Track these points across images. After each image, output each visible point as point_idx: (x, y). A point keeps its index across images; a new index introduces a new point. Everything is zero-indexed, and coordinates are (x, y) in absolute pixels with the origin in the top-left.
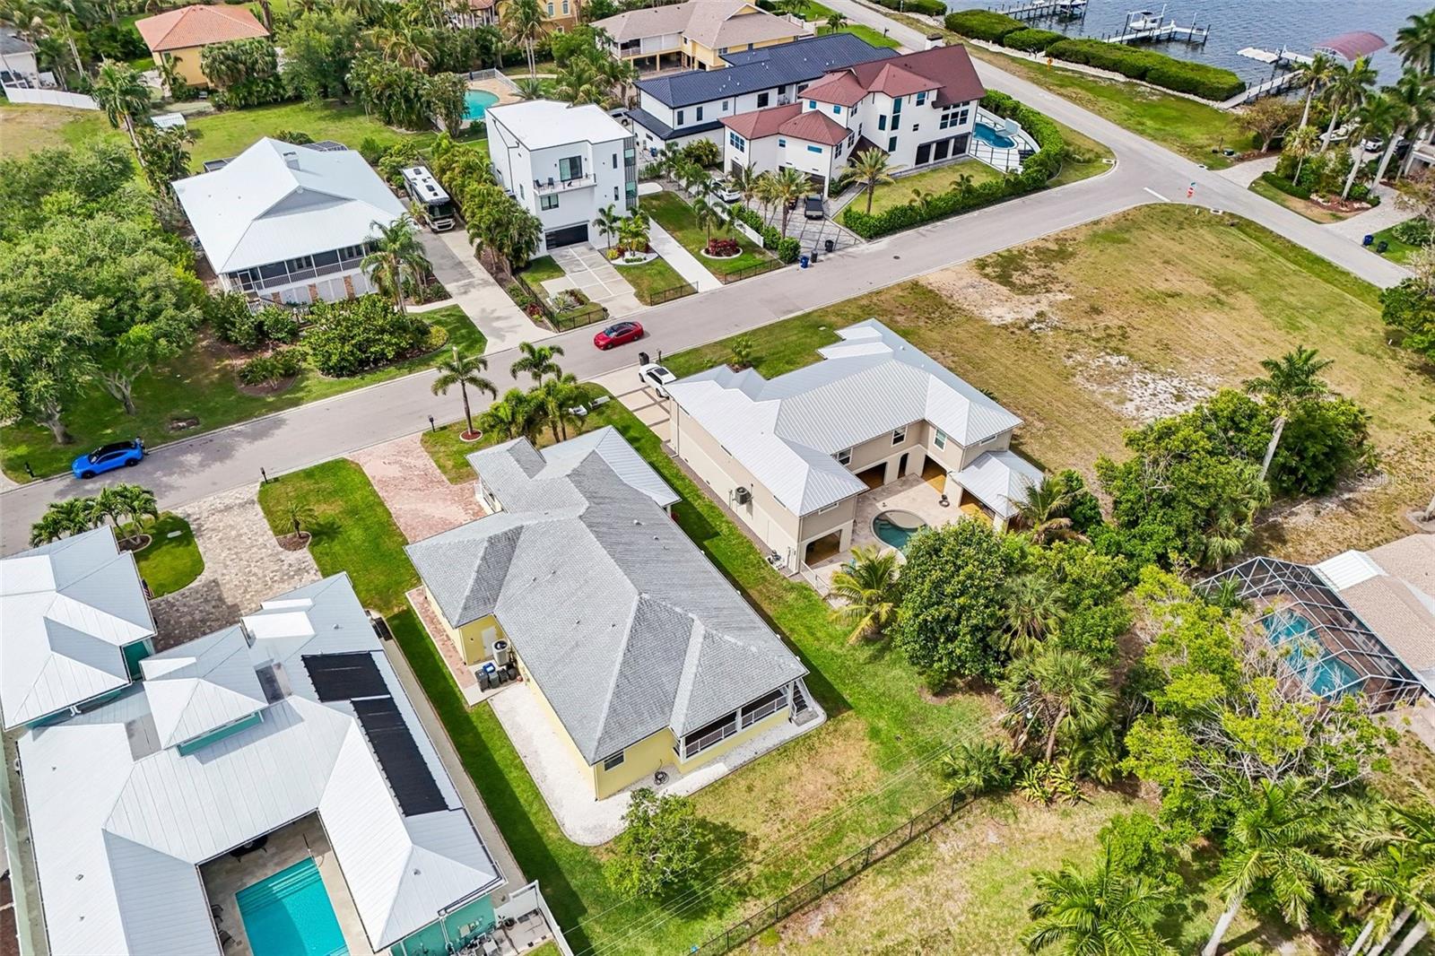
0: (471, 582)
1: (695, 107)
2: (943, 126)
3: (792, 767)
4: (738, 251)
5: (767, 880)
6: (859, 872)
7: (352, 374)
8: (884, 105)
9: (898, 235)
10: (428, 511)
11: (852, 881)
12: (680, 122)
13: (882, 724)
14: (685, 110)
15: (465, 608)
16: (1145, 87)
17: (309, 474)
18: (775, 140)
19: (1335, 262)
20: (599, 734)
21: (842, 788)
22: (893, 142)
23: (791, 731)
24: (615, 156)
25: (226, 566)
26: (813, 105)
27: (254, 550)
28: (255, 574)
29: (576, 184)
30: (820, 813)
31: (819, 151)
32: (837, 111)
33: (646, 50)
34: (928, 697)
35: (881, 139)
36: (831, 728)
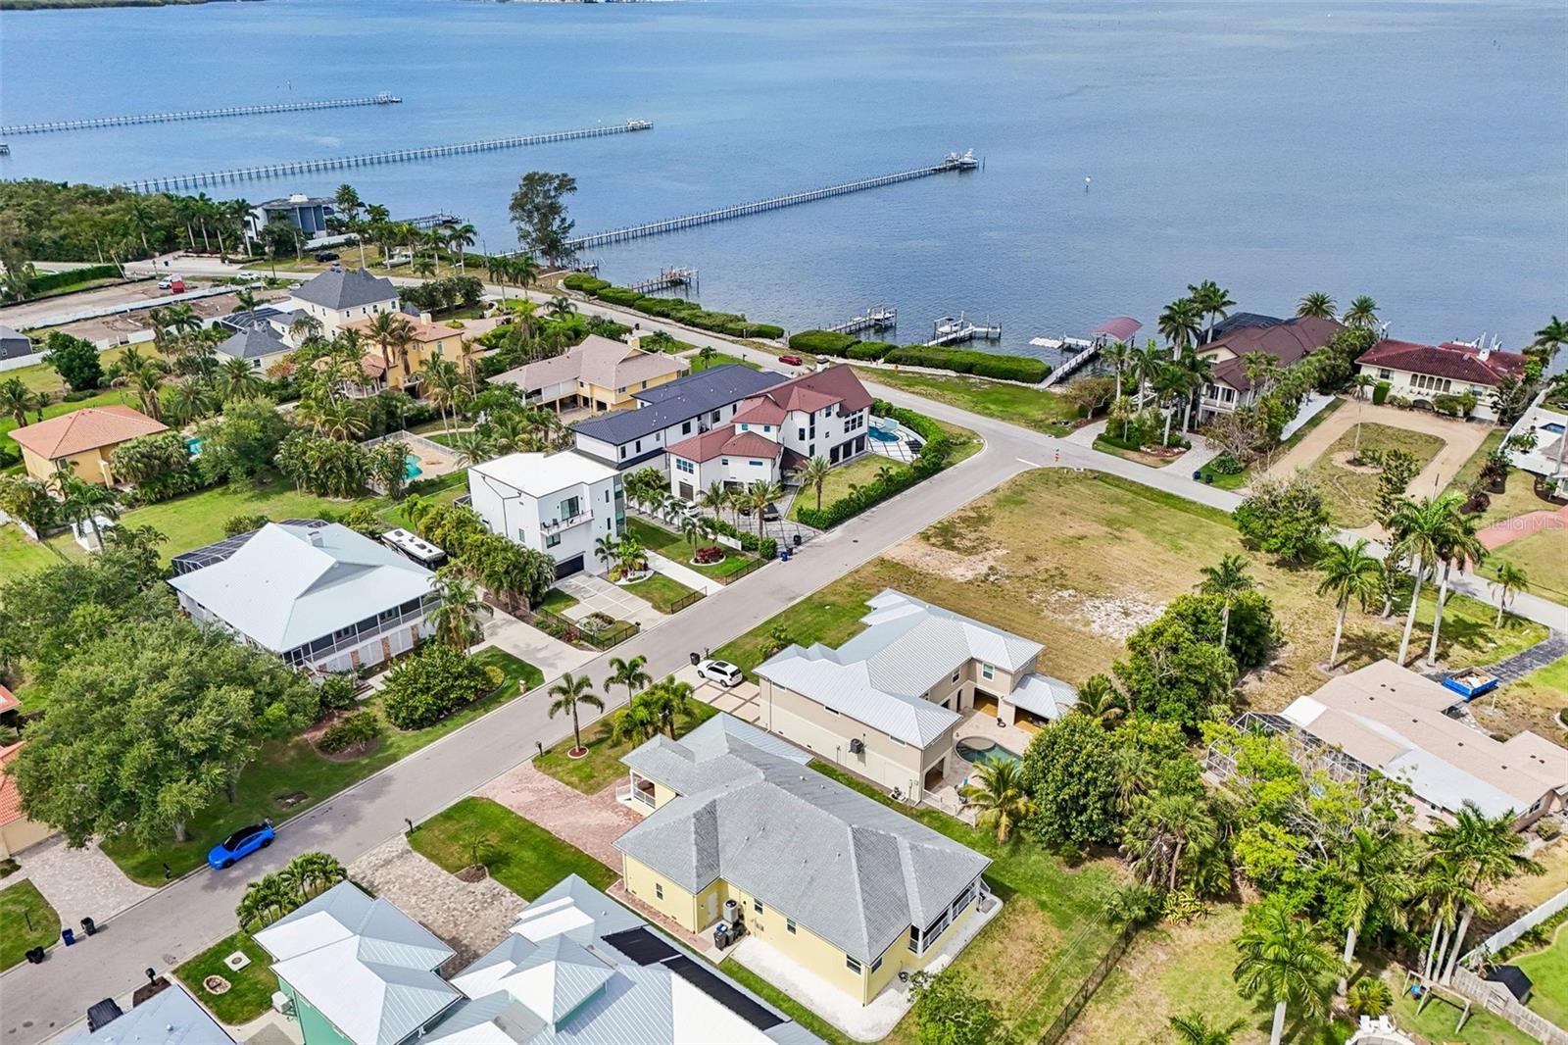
1: (634, 443)
2: (847, 430)
3: (996, 943)
4: (722, 557)
6: (1084, 1006)
7: (432, 724)
8: (801, 420)
9: (846, 523)
10: (582, 821)
11: (1082, 1013)
12: (624, 455)
13: (1044, 897)
14: (627, 446)
15: (698, 876)
16: (974, 379)
17: (447, 816)
18: (719, 460)
19: (1183, 495)
20: (866, 941)
21: (1040, 950)
22: (812, 448)
23: (983, 919)
24: (607, 492)
25: (423, 909)
26: (744, 427)
27: (440, 890)
28: (454, 909)
29: (577, 520)
30: (1034, 971)
31: (761, 464)
32: (767, 429)
34: (1067, 870)
35: (802, 448)
36: (1010, 909)
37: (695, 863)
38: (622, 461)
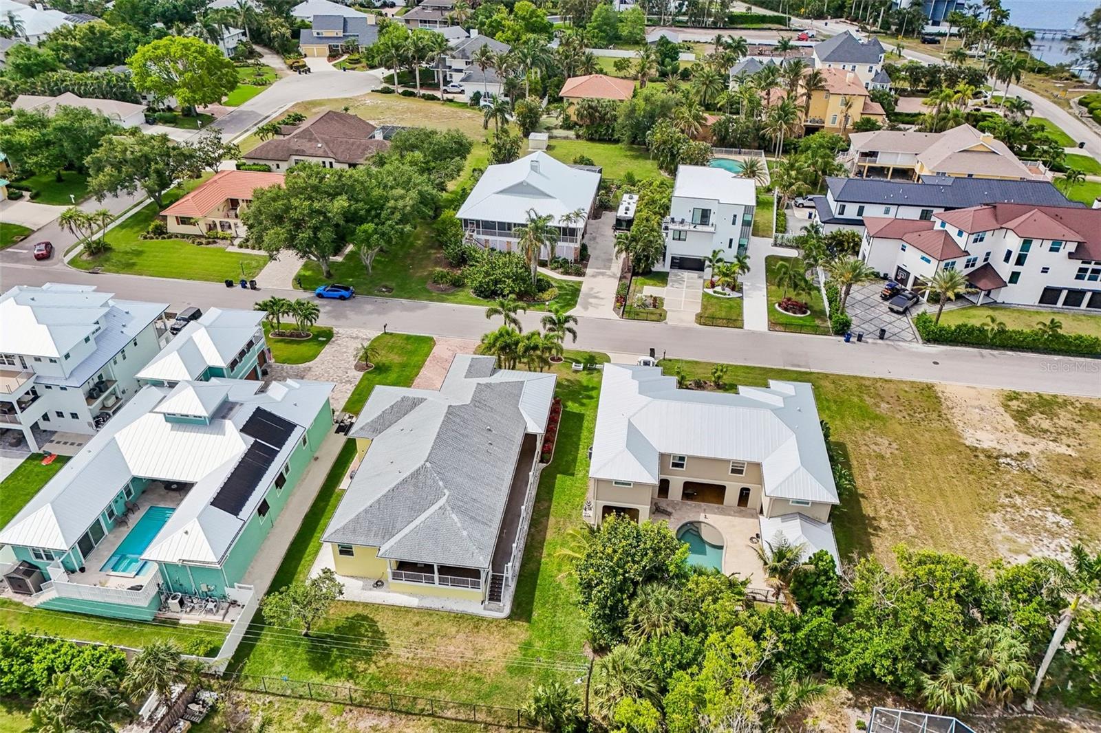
0: (376, 416)
1: (857, 206)
2: (1078, 277)
3: (454, 630)
4: (805, 313)
5: (372, 679)
6: (424, 715)
7: (486, 297)
8: (1013, 243)
9: (957, 348)
11: (414, 717)
12: (842, 213)
13: (538, 645)
14: (848, 205)
15: (361, 429)
18: (900, 244)
21: (470, 662)
22: (1015, 277)
23: (477, 609)
24: (735, 216)
25: (323, 364)
26: (943, 224)
27: (342, 362)
29: (699, 228)
30: (441, 666)
31: (929, 261)
32: (960, 234)
33: (880, 162)
35: (1005, 271)
36: (502, 625)
38: (837, 216)
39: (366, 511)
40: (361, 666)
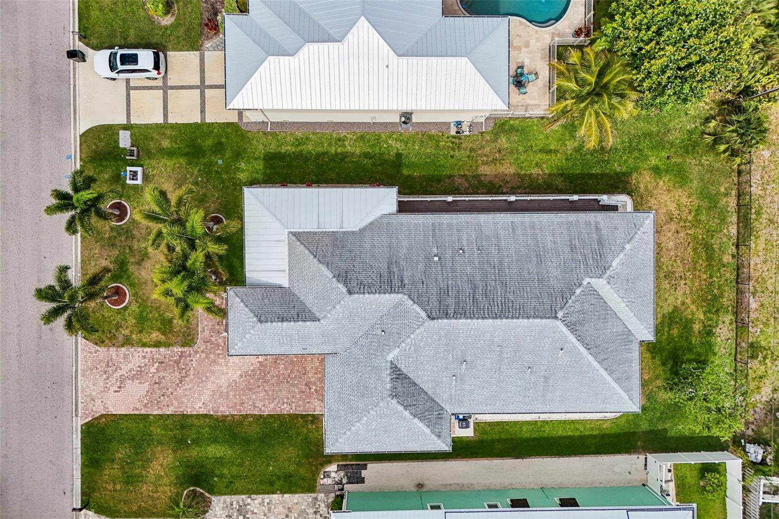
5: (710, 312)
11: (741, 262)
13: (654, 161)
15: (439, 436)
21: (682, 224)
37: (427, 431)
39: (611, 373)
40: (697, 327)
